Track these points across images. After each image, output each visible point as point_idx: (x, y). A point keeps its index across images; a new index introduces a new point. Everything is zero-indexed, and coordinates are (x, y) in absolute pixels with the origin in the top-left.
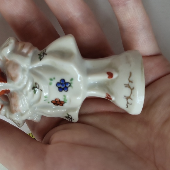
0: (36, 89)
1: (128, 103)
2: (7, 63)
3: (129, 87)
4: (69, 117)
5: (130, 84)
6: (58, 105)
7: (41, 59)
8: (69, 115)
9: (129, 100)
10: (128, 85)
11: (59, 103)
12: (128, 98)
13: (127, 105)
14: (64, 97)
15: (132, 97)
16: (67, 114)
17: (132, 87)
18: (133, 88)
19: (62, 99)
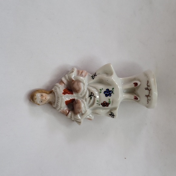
0: (92, 96)
1: (148, 99)
2: (73, 82)
3: (148, 89)
4: (112, 115)
5: (148, 87)
6: (105, 106)
7: (93, 79)
8: (112, 113)
9: (149, 98)
10: (147, 88)
11: (106, 104)
12: (147, 96)
13: (148, 101)
14: (109, 100)
15: (150, 95)
16: (111, 112)
17: (149, 89)
18: (151, 90)
19: (107, 102)
